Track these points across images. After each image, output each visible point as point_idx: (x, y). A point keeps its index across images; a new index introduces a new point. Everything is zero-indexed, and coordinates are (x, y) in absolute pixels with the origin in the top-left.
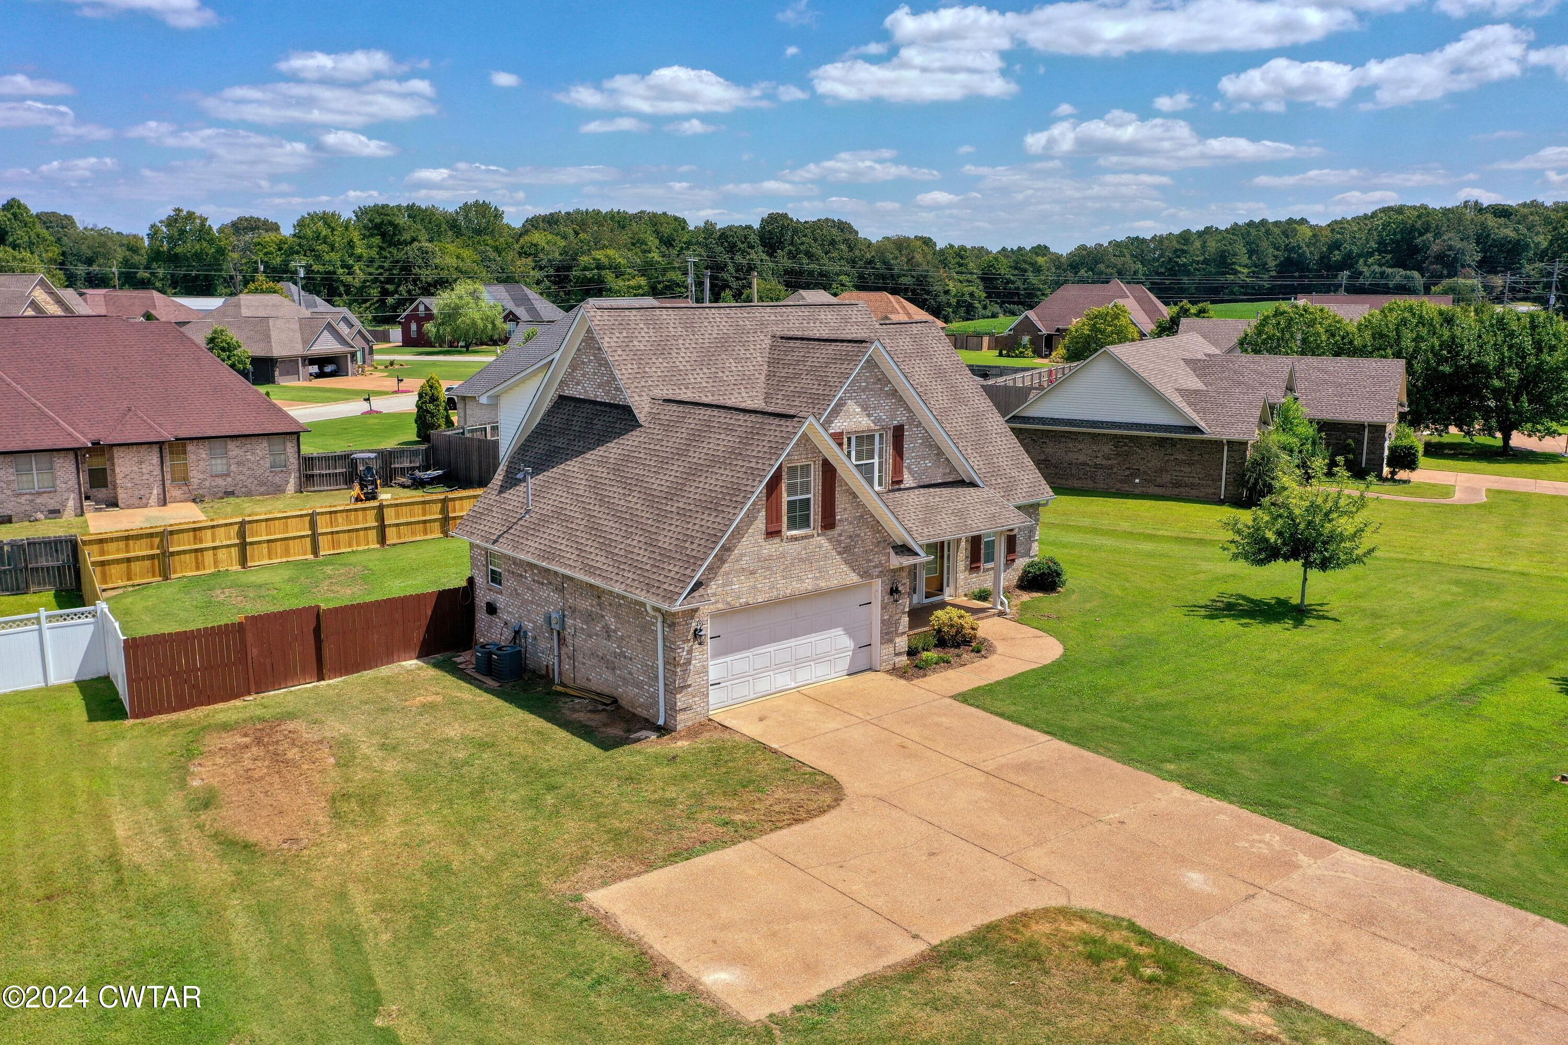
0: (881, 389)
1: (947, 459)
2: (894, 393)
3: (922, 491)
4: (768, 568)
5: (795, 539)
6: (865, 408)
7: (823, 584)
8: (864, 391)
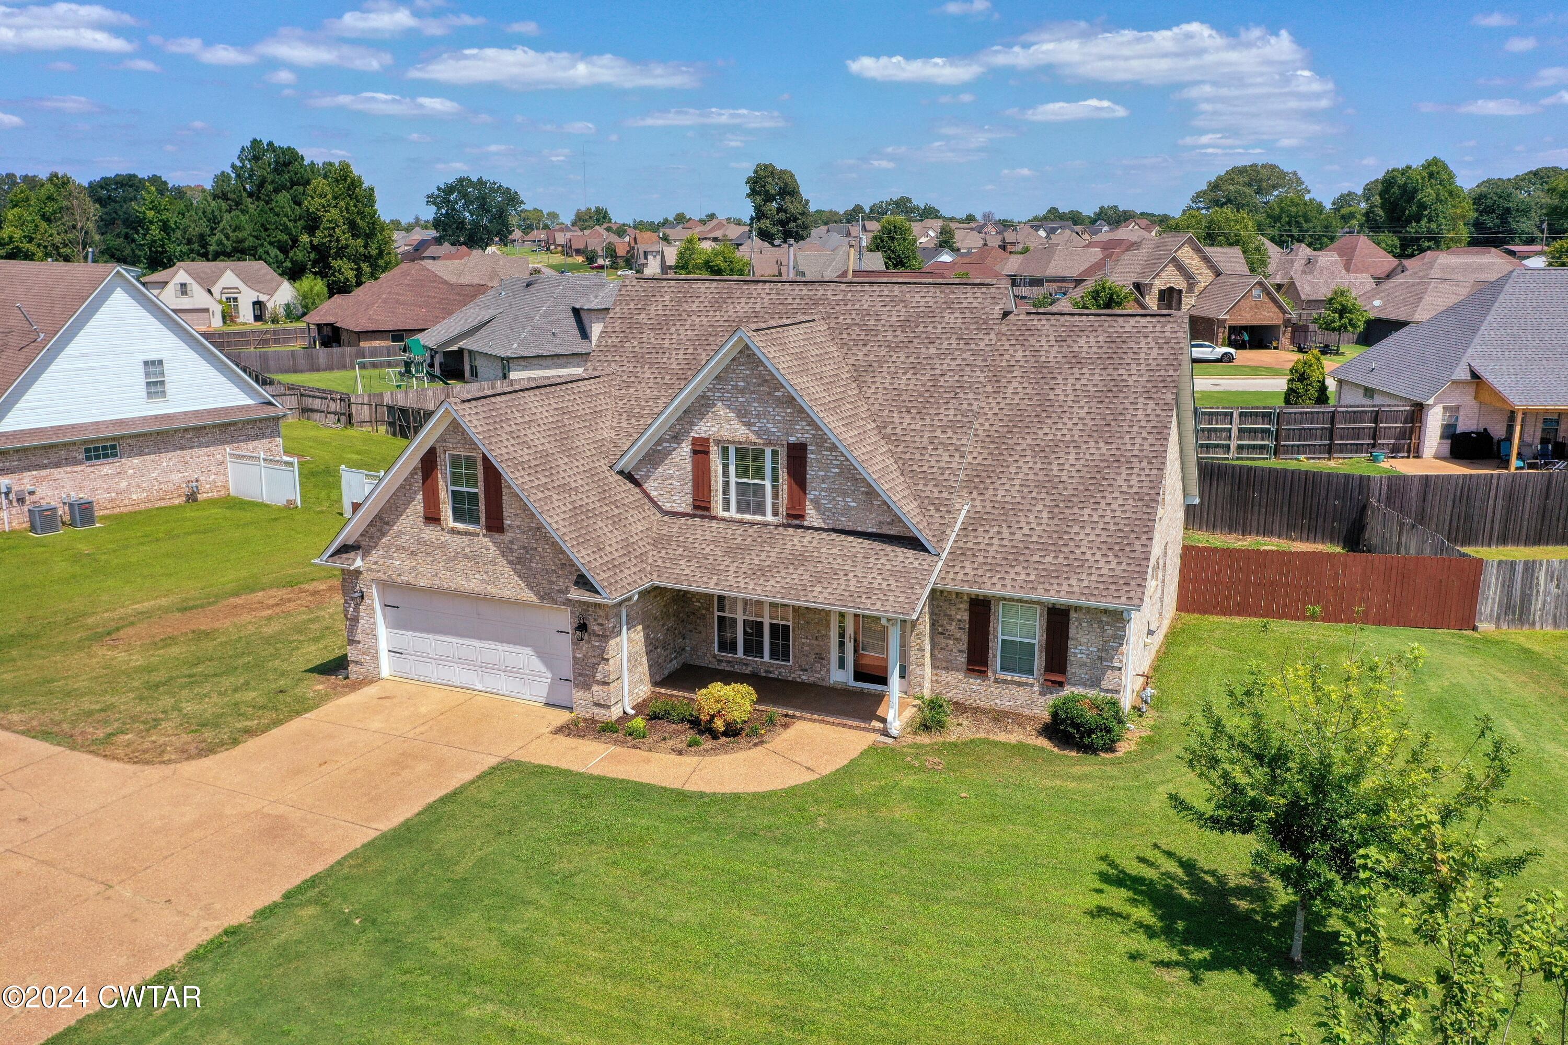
0: (769, 393)
1: (885, 503)
2: (790, 400)
3: (834, 536)
4: (430, 554)
5: (453, 531)
6: (742, 415)
7: (492, 590)
8: (742, 392)
